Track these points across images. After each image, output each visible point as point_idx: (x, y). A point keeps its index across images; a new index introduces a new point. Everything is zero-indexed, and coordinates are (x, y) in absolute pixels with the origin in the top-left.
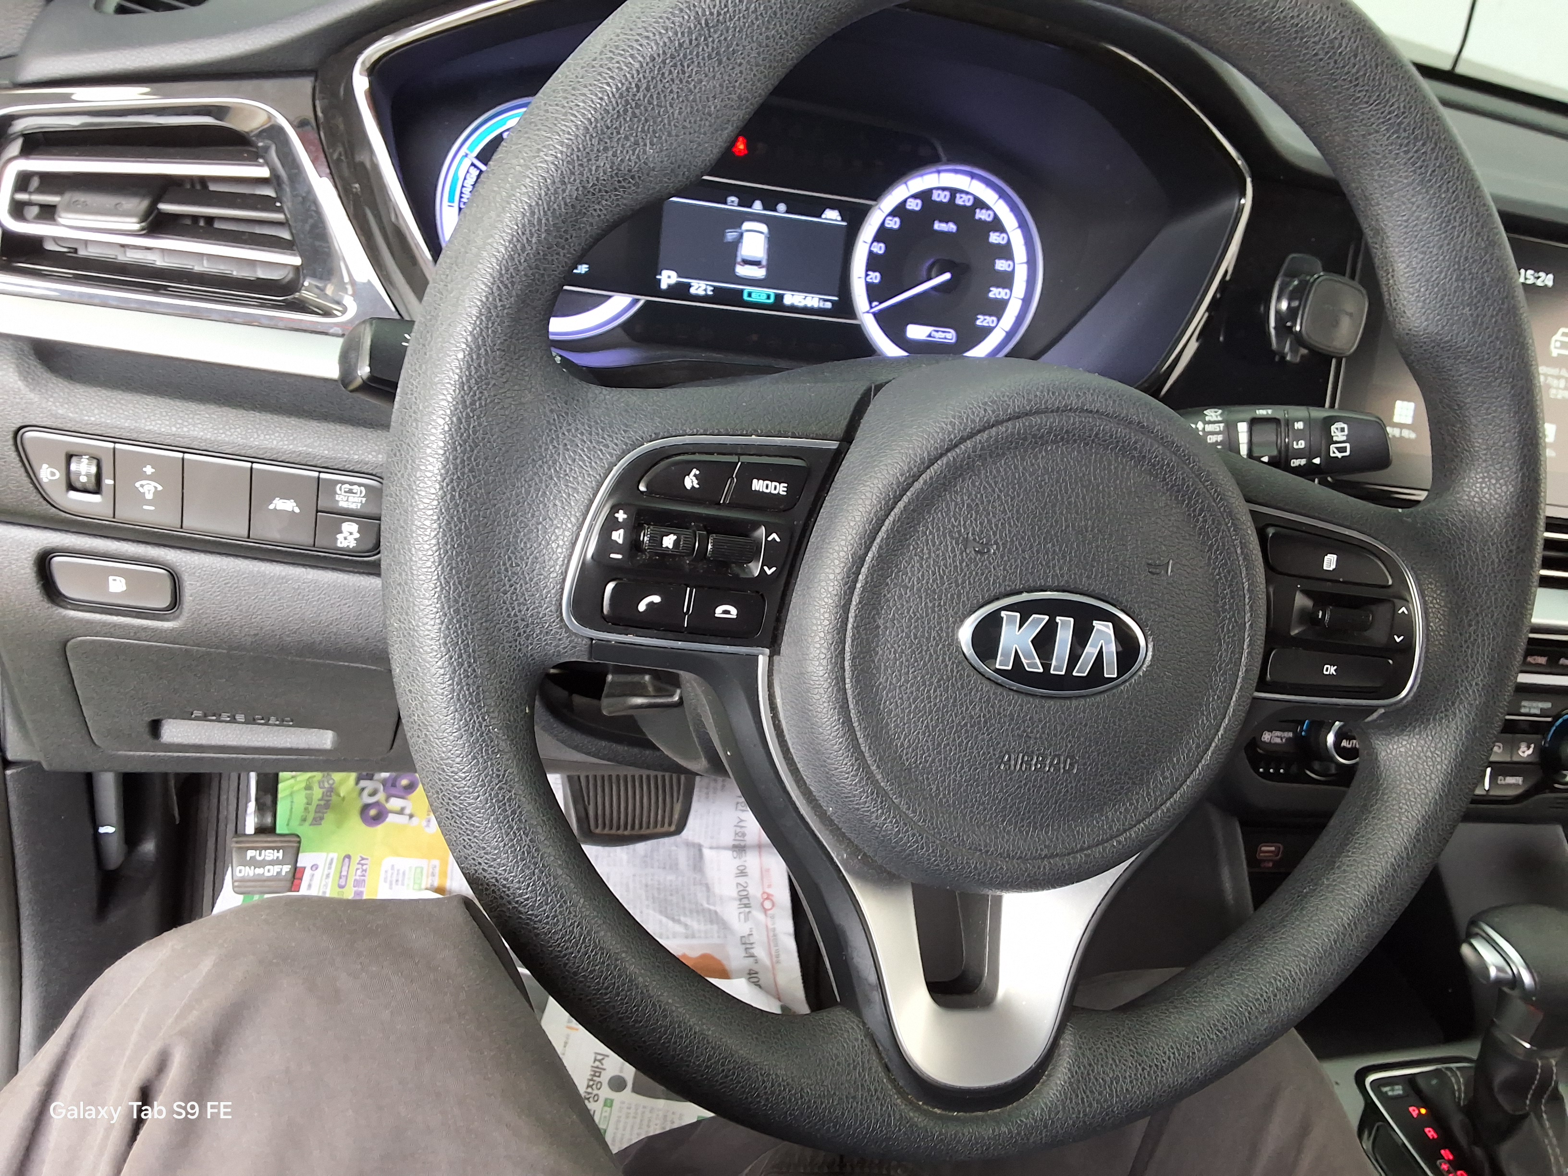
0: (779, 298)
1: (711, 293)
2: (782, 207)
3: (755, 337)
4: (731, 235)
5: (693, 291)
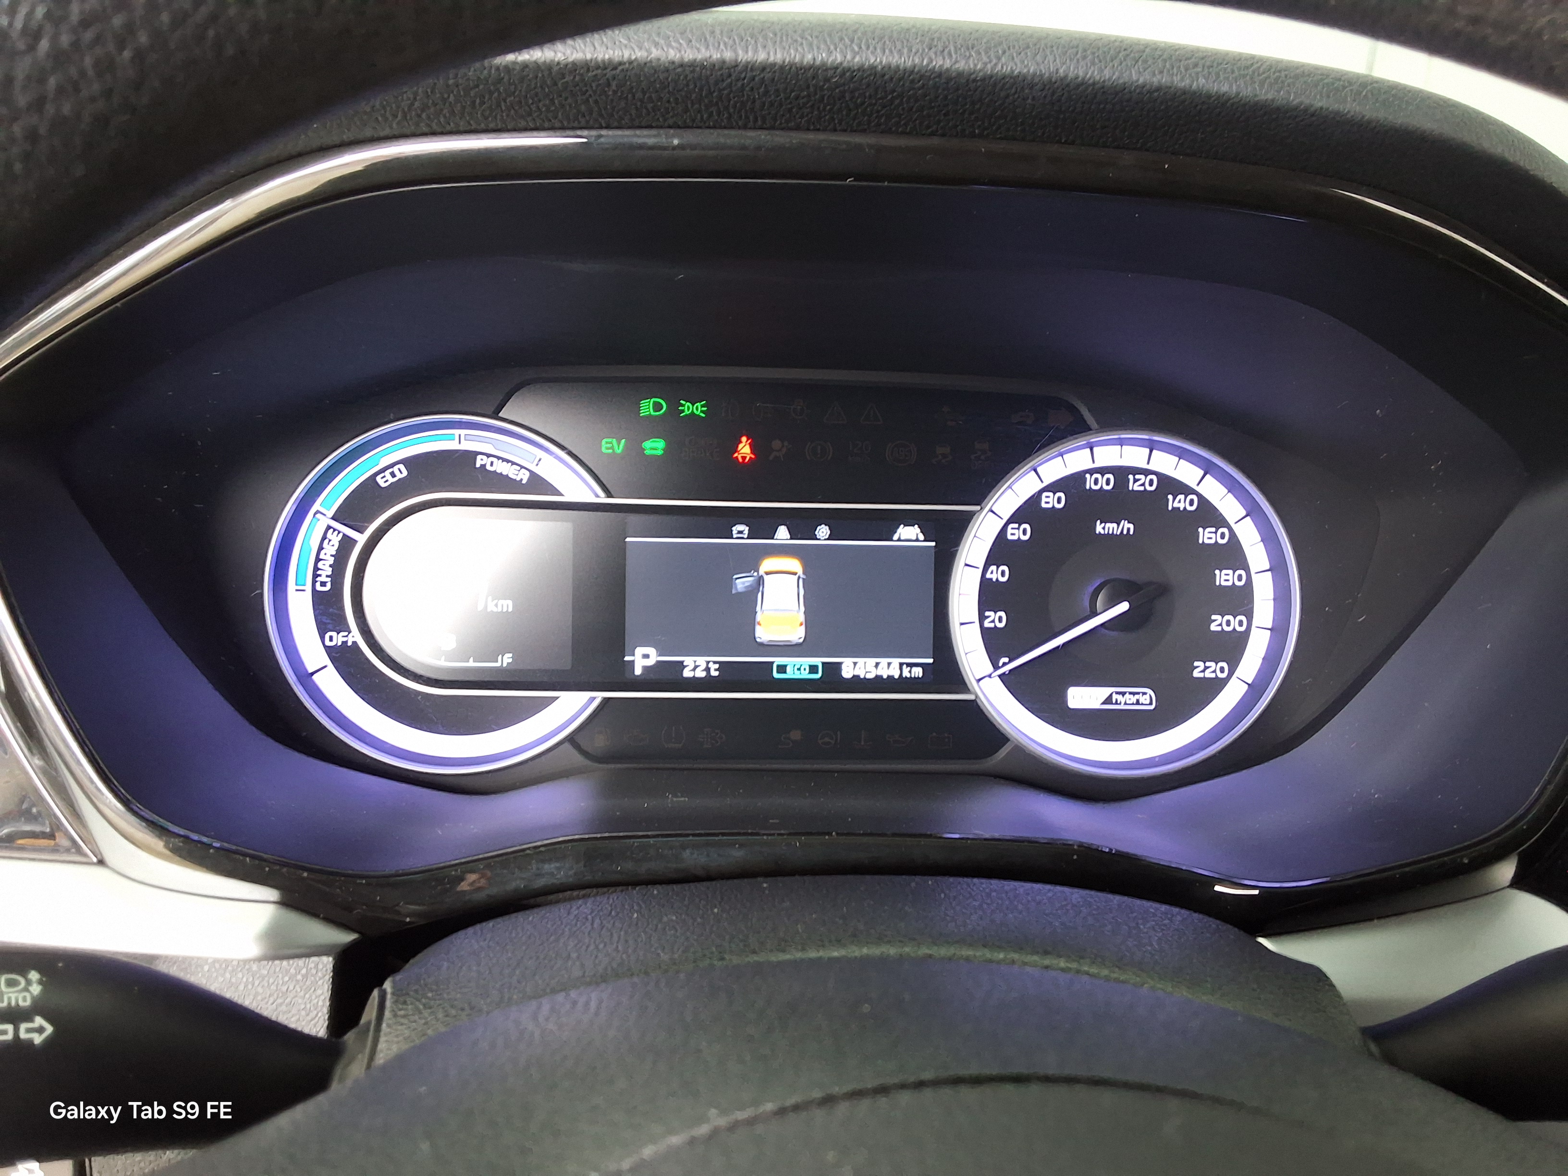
0: (832, 670)
1: (716, 674)
2: (823, 531)
3: (796, 735)
4: (742, 583)
5: (687, 673)
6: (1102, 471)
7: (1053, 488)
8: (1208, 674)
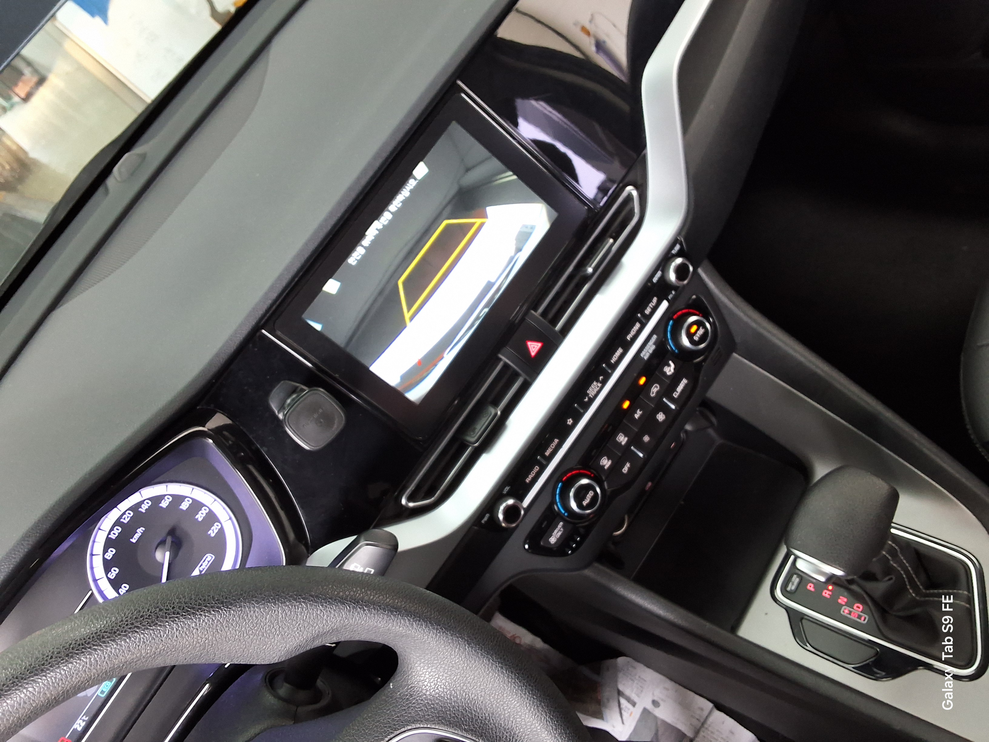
1: (88, 717)
5: (81, 728)
6: (112, 529)
7: (105, 551)
8: (216, 531)
